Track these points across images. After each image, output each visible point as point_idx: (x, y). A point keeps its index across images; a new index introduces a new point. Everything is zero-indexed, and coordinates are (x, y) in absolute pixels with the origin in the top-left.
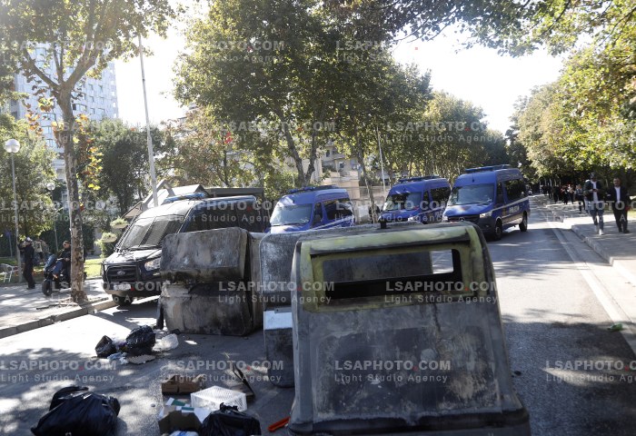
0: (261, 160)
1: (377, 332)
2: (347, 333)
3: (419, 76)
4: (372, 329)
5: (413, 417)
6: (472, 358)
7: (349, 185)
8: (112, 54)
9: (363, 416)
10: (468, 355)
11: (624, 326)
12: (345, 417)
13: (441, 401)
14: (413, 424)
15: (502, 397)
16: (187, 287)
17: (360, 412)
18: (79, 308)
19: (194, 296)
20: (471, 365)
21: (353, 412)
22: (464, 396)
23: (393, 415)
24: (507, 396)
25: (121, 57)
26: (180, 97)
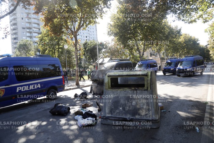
0: (130, 52)
1: (122, 96)
2: (115, 96)
3: (178, 29)
4: (121, 96)
5: (129, 118)
6: (145, 105)
7: (157, 59)
8: (89, 24)
9: (117, 116)
10: (144, 104)
11: (208, 103)
12: (113, 116)
13: (136, 115)
14: (129, 120)
15: (152, 116)
16: (97, 83)
17: (117, 115)
18: (77, 87)
19: (98, 85)
20: (145, 107)
21: (115, 115)
22: (142, 115)
23: (124, 117)
24: (153, 116)
25: (91, 24)
26: (108, 34)
